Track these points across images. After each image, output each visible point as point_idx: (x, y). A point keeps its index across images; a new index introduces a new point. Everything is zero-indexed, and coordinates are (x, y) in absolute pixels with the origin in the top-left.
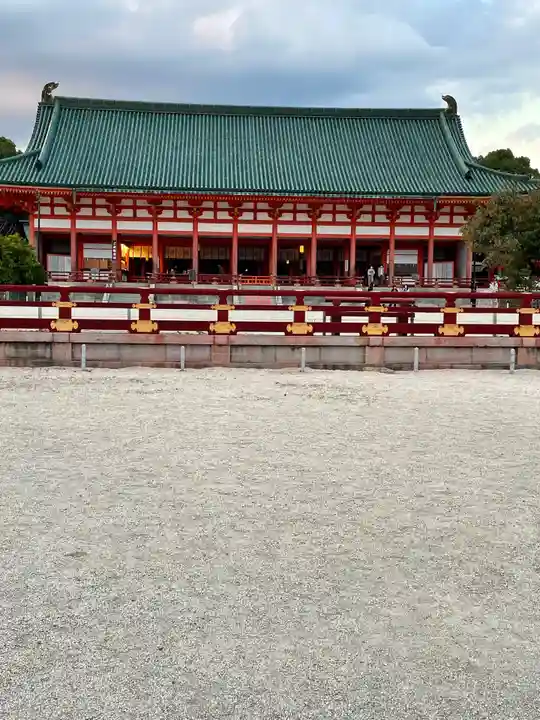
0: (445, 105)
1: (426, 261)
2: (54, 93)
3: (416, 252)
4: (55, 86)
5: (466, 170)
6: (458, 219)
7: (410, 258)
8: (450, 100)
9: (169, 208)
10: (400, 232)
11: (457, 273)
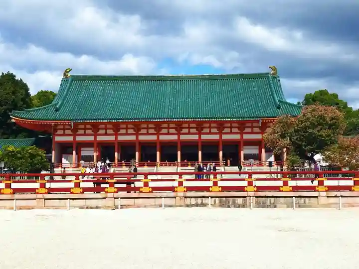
5: (278, 104)
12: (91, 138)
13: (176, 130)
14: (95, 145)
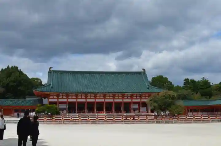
0: (143, 71)
1: (140, 107)
2: (52, 69)
3: (137, 105)
4: (52, 68)
5: (148, 87)
6: (147, 97)
7: (136, 106)
8: (144, 70)
9: (80, 96)
10: (134, 100)
11: (147, 110)
12: (65, 100)
13: (104, 97)
14: (67, 103)
